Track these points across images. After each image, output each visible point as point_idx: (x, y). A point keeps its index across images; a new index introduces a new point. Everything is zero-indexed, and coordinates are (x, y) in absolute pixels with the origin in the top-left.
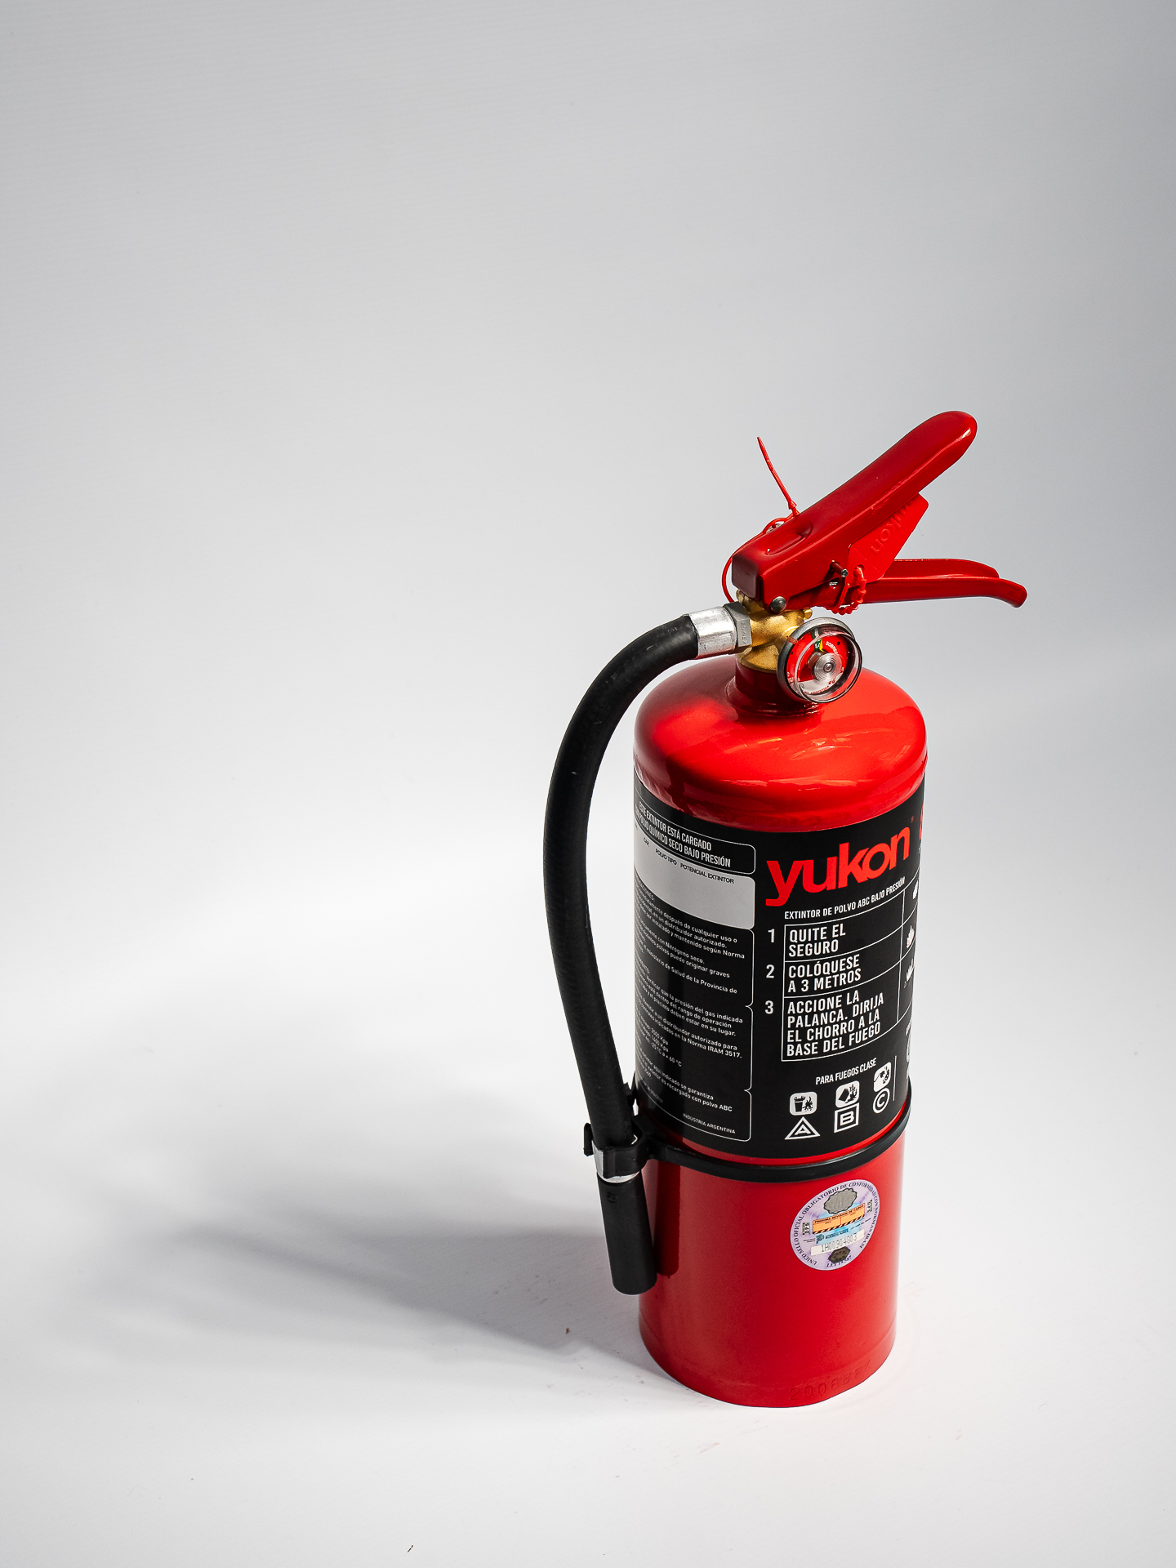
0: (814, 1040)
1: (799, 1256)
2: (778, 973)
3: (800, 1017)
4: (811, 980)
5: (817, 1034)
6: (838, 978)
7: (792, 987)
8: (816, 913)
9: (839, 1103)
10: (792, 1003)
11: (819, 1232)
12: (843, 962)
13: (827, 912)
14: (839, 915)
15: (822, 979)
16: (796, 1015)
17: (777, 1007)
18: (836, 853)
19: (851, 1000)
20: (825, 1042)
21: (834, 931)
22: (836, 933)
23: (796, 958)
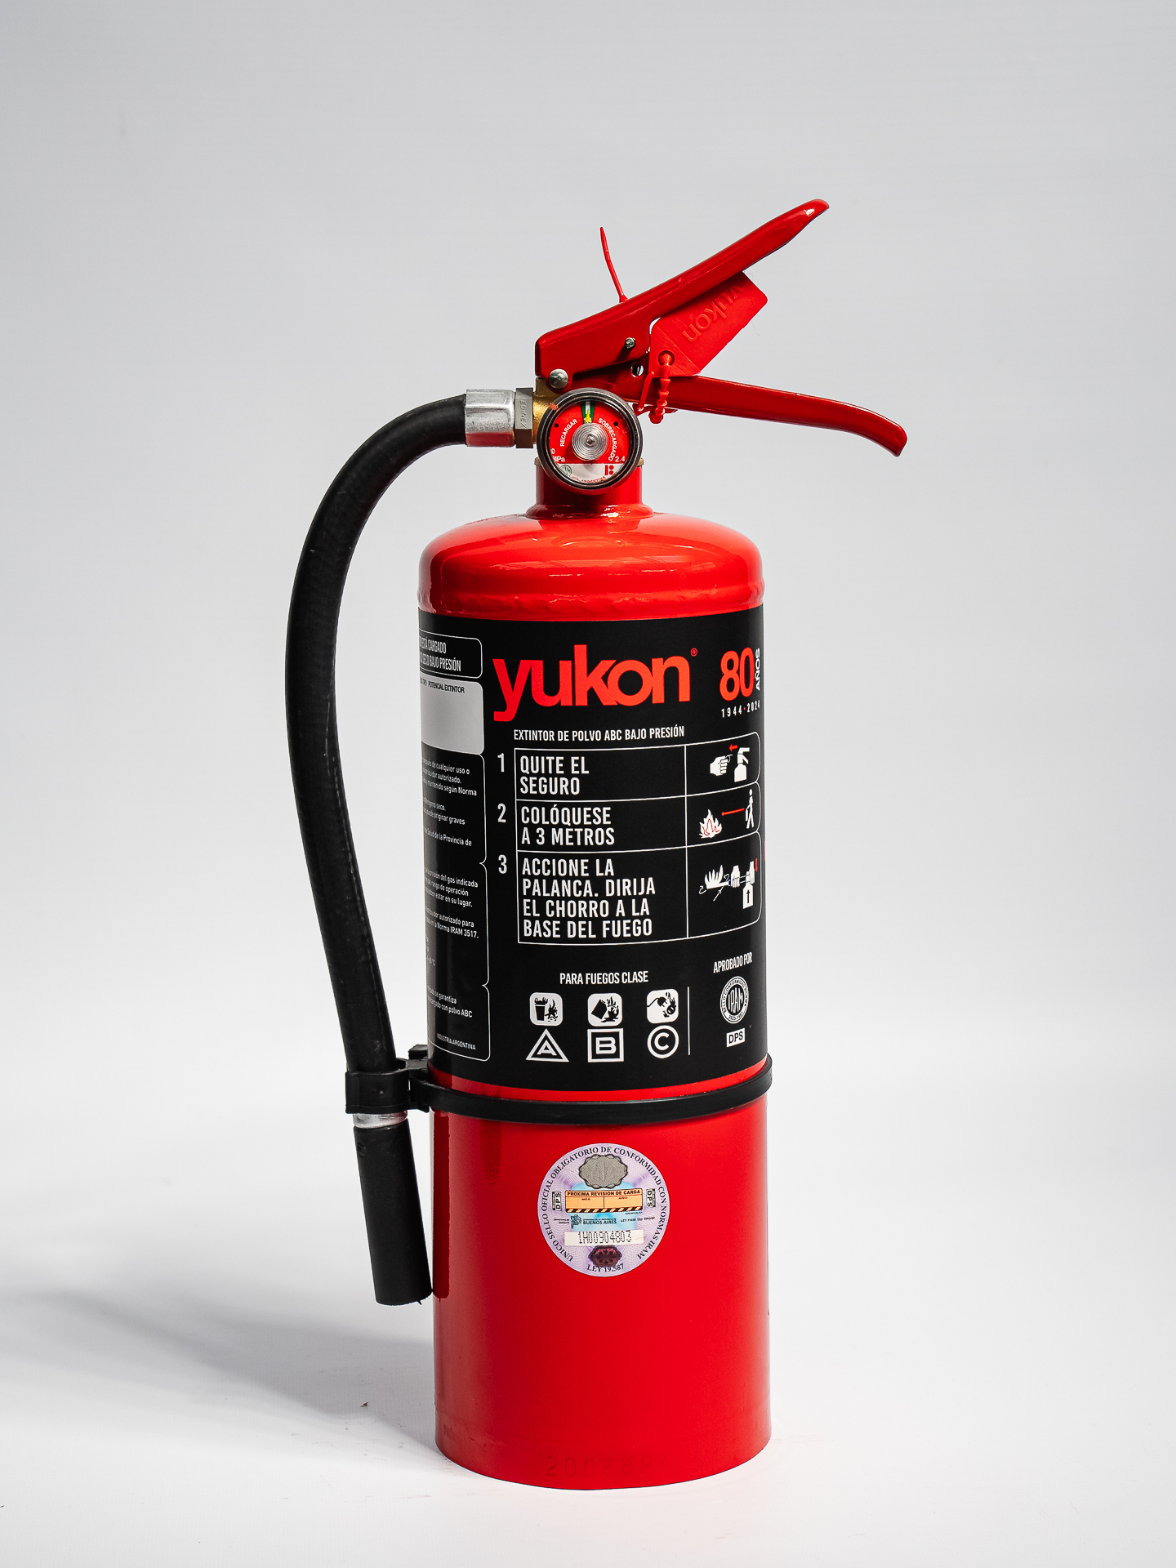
0: (554, 918)
1: (550, 1242)
2: (509, 815)
3: (536, 881)
4: (548, 829)
5: (558, 909)
6: (582, 834)
7: (526, 838)
8: (549, 735)
9: (593, 1020)
10: (526, 860)
11: (575, 1211)
12: (588, 812)
13: (563, 736)
14: (577, 744)
15: (561, 830)
16: (532, 878)
17: (510, 864)
18: (570, 656)
19: (602, 870)
20: (569, 923)
21: (574, 765)
22: (576, 769)
23: (528, 795)
